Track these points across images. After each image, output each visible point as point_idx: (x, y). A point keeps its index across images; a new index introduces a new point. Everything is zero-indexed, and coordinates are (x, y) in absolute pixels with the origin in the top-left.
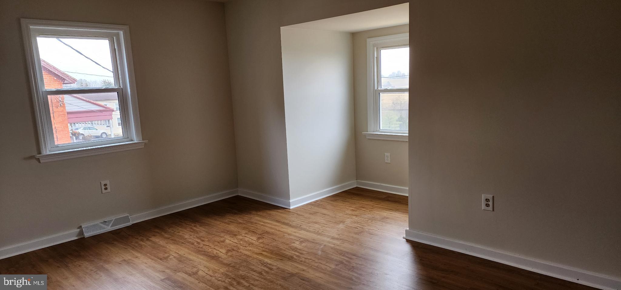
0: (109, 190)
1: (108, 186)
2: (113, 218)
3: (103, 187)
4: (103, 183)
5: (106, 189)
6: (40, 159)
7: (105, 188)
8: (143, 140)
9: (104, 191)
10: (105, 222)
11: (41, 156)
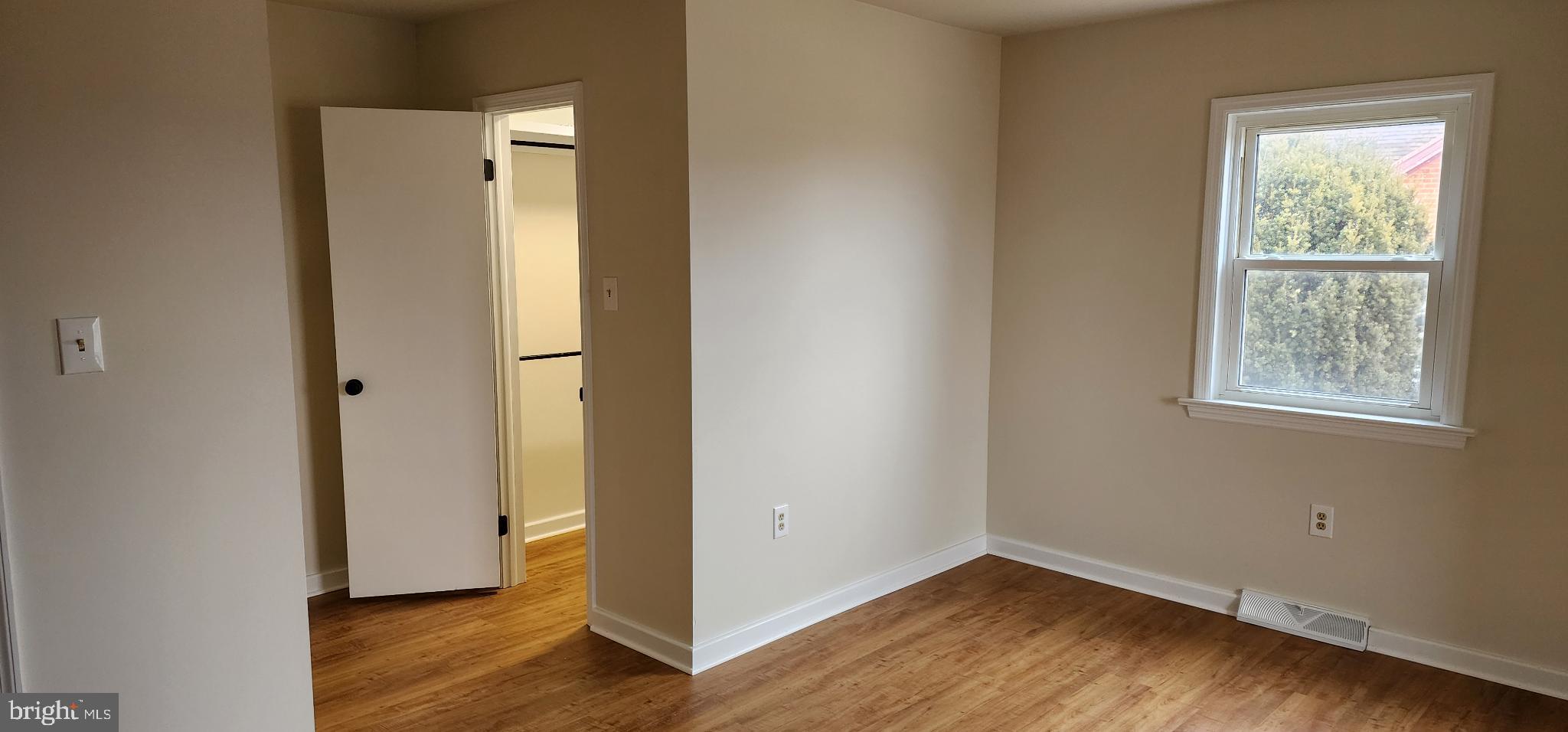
0: (1329, 532)
1: (1329, 523)
2: (1323, 609)
3: (1315, 520)
4: (1318, 508)
5: (1321, 526)
6: (1189, 408)
7: (1319, 524)
8: (1464, 427)
9: (1315, 531)
10: (1299, 608)
11: (1190, 403)
